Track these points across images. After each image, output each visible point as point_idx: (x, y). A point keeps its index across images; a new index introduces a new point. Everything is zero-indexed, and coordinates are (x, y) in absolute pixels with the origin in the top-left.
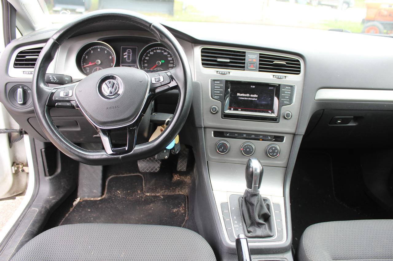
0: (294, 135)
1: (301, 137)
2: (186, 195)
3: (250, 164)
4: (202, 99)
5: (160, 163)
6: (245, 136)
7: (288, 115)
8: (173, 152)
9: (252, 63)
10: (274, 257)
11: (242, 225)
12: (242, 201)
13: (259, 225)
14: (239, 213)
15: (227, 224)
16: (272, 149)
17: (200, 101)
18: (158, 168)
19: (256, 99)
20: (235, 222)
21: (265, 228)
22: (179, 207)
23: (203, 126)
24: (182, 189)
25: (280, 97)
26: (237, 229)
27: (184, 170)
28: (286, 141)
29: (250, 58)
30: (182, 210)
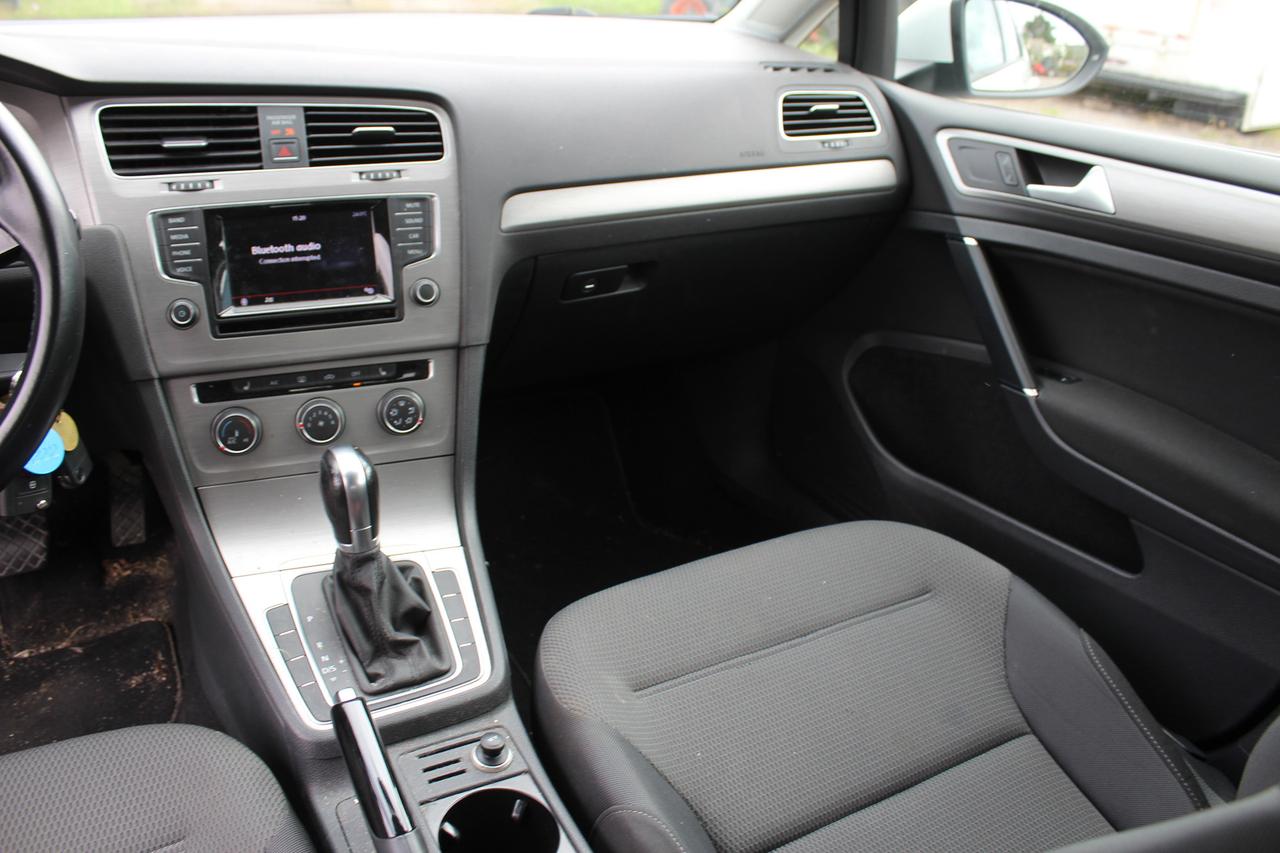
0: (458, 349)
1: (481, 353)
2: (166, 620)
3: (330, 467)
4: (135, 284)
5: (44, 533)
6: (302, 381)
7: (427, 291)
8: (66, 481)
9: (284, 142)
10: (465, 732)
11: (346, 664)
12: (332, 586)
13: (400, 649)
14: (329, 627)
15: (300, 672)
16: (398, 407)
17: (126, 293)
18: (41, 554)
19: (318, 257)
20: (323, 658)
21: (421, 653)
22: (147, 668)
23: (155, 375)
24: (147, 604)
25: (392, 238)
26: (333, 679)
27: (140, 538)
28: (436, 372)
29: (276, 127)
30: (158, 674)
